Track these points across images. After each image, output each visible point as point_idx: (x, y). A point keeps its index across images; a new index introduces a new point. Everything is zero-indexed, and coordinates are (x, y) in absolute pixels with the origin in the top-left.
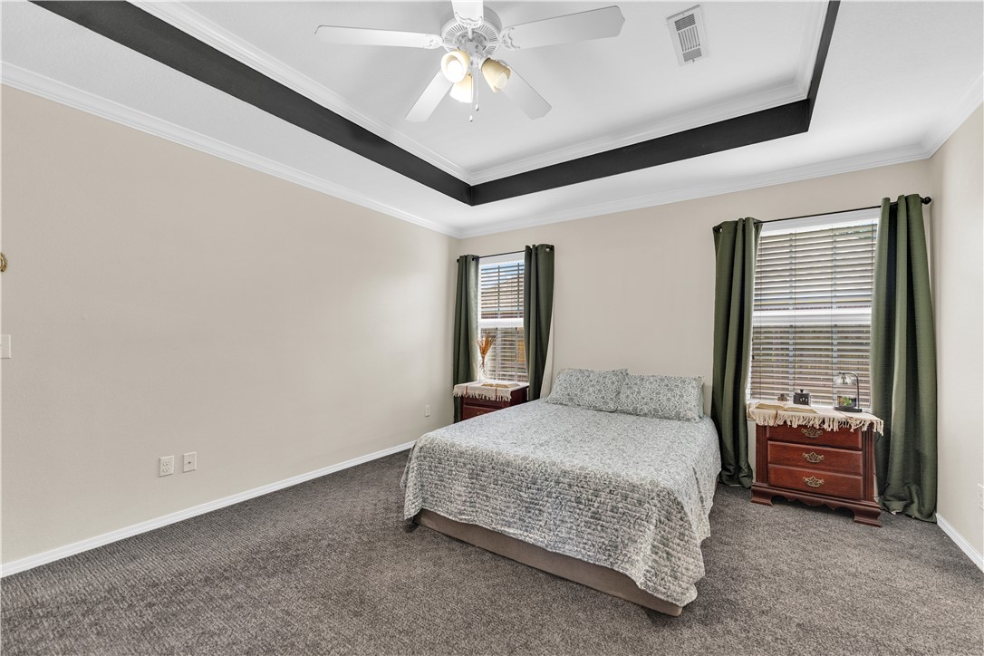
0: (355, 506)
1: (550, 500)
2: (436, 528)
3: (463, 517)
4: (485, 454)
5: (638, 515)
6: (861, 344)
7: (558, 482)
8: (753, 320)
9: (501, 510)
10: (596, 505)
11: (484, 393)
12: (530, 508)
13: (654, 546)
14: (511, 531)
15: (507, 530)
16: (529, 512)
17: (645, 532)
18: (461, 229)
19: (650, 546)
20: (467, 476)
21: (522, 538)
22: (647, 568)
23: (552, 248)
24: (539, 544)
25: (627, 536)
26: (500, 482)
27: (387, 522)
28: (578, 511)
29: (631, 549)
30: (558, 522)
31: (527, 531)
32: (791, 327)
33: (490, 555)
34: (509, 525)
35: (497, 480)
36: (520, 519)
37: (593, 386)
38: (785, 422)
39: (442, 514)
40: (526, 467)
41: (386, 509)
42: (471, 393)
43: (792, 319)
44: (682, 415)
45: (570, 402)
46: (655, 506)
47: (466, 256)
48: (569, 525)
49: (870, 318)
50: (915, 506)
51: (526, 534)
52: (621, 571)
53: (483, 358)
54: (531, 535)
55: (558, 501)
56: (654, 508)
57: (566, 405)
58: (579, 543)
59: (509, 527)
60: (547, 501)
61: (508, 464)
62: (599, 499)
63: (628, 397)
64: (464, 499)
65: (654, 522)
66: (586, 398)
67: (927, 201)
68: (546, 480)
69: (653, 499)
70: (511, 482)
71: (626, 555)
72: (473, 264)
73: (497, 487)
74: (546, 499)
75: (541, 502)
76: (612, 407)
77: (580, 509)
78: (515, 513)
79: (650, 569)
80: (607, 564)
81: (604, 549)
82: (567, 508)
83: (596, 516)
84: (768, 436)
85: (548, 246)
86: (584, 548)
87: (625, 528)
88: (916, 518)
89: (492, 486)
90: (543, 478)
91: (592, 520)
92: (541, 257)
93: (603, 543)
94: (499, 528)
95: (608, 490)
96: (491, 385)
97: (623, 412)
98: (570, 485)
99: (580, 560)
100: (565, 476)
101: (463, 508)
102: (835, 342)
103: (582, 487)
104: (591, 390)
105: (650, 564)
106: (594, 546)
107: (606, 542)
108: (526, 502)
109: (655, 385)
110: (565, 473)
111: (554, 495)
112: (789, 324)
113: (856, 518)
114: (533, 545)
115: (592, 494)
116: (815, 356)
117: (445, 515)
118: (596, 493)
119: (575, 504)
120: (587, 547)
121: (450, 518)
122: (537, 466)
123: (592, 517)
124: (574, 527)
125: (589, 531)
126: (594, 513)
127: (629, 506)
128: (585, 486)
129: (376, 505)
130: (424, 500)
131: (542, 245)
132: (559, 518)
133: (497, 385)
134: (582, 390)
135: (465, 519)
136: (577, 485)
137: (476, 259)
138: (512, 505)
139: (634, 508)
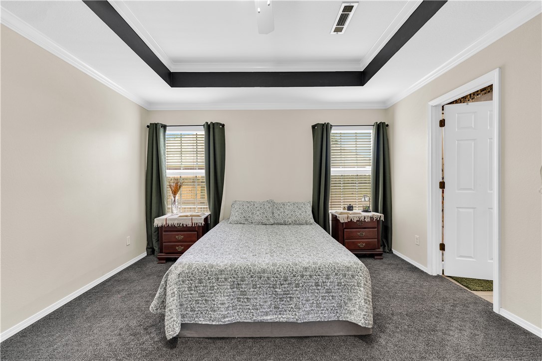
0: (97, 345)
1: (298, 289)
2: (196, 335)
3: (227, 319)
4: (243, 268)
5: (353, 284)
6: (353, 183)
7: (302, 276)
8: (331, 172)
9: (260, 305)
10: (328, 284)
11: (182, 222)
12: (283, 298)
13: (365, 300)
14: (269, 318)
15: (265, 318)
16: (283, 301)
17: (357, 292)
18: (150, 103)
19: (363, 300)
20: (229, 287)
21: (278, 320)
22: (364, 313)
23: (223, 125)
24: (291, 320)
25: (347, 298)
26: (258, 286)
27: (144, 346)
28: (317, 291)
29: (350, 305)
30: (304, 302)
31: (280, 314)
32: (342, 176)
33: (251, 340)
34: (267, 314)
35: (256, 285)
36: (275, 308)
37: (258, 210)
38: (351, 220)
39: (204, 323)
40: (278, 271)
41: (134, 335)
42: (170, 223)
43: (342, 172)
44: (308, 222)
45: (245, 221)
46: (361, 276)
47: (156, 124)
48: (311, 302)
49: (371, 172)
50: (386, 248)
51: (280, 316)
52: (344, 320)
53: (175, 197)
54: (284, 316)
55: (303, 288)
56: (361, 278)
57: (244, 224)
58: (318, 311)
59: (267, 315)
60: (296, 290)
61: (264, 271)
62: (330, 280)
63: (279, 215)
64: (227, 305)
65: (363, 285)
66: (256, 218)
67: (387, 125)
68: (294, 276)
69: (359, 272)
70: (268, 284)
71: (346, 309)
72: (162, 130)
73: (256, 290)
74: (295, 289)
75: (291, 292)
76: (272, 221)
77: (318, 290)
78: (271, 304)
79: (365, 313)
80: (335, 319)
81: (333, 310)
82: (310, 291)
83: (328, 291)
84: (344, 227)
85: (221, 124)
86: (322, 313)
87: (345, 294)
88: (388, 253)
89: (252, 290)
90: (292, 275)
91: (326, 294)
92: (217, 131)
93: (334, 306)
94: (259, 319)
95: (334, 274)
96: (187, 216)
97: (278, 224)
98: (311, 276)
99: (319, 321)
100: (306, 270)
101: (227, 312)
102: (342, 183)
103: (319, 275)
104: (258, 213)
105: (365, 310)
106: (327, 310)
107: (335, 305)
108: (280, 295)
109: (291, 207)
110: (306, 269)
111: (301, 285)
112: (341, 174)
113: (376, 257)
114: (286, 322)
115: (326, 278)
116: (352, 189)
117: (208, 323)
118: (328, 278)
119: (315, 287)
120: (323, 312)
121: (214, 323)
122: (285, 268)
123: (326, 292)
124: (315, 302)
125: (324, 301)
126: (327, 289)
127: (348, 280)
128: (321, 274)
129: (120, 335)
130: (183, 316)
131: (217, 123)
132: (304, 299)
133: (192, 216)
134: (253, 213)
135: (229, 321)
136: (315, 275)
137: (164, 127)
138: (269, 300)
139: (350, 281)
